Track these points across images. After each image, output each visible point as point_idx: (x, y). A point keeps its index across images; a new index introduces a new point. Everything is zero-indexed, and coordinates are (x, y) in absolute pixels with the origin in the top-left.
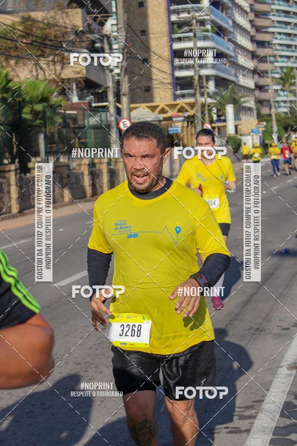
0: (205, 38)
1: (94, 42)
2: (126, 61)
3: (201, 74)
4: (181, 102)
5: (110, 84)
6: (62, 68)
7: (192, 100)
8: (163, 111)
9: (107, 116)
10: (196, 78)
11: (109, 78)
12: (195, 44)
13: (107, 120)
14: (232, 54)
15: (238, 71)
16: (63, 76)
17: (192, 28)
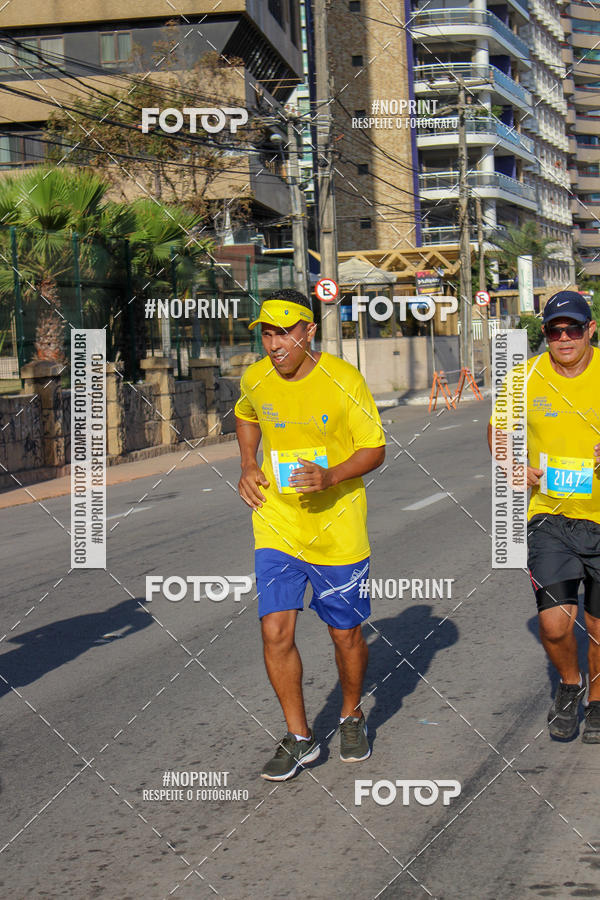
0: (480, 127)
1: (268, 132)
2: (331, 168)
3: (473, 196)
4: (433, 249)
5: (298, 212)
6: (208, 181)
7: (454, 246)
8: (397, 266)
9: (292, 274)
10: (464, 203)
11: (295, 199)
12: (463, 138)
13: (292, 282)
14: (531, 158)
15: (540, 191)
16: (209, 195)
17: (458, 106)
